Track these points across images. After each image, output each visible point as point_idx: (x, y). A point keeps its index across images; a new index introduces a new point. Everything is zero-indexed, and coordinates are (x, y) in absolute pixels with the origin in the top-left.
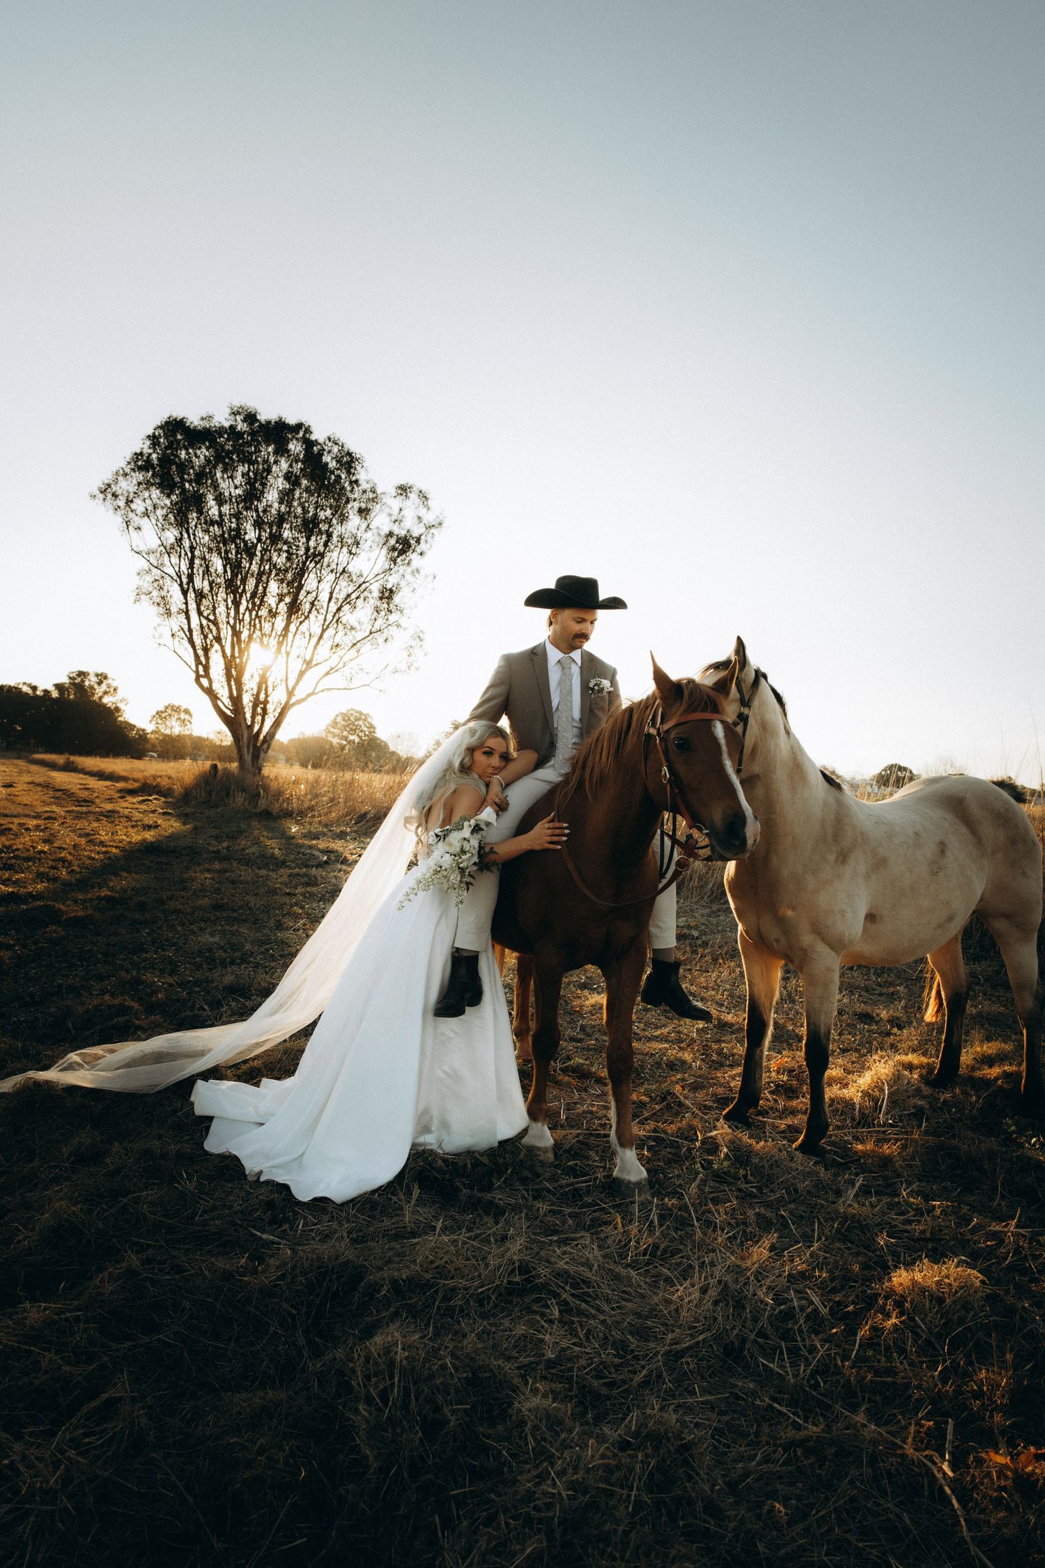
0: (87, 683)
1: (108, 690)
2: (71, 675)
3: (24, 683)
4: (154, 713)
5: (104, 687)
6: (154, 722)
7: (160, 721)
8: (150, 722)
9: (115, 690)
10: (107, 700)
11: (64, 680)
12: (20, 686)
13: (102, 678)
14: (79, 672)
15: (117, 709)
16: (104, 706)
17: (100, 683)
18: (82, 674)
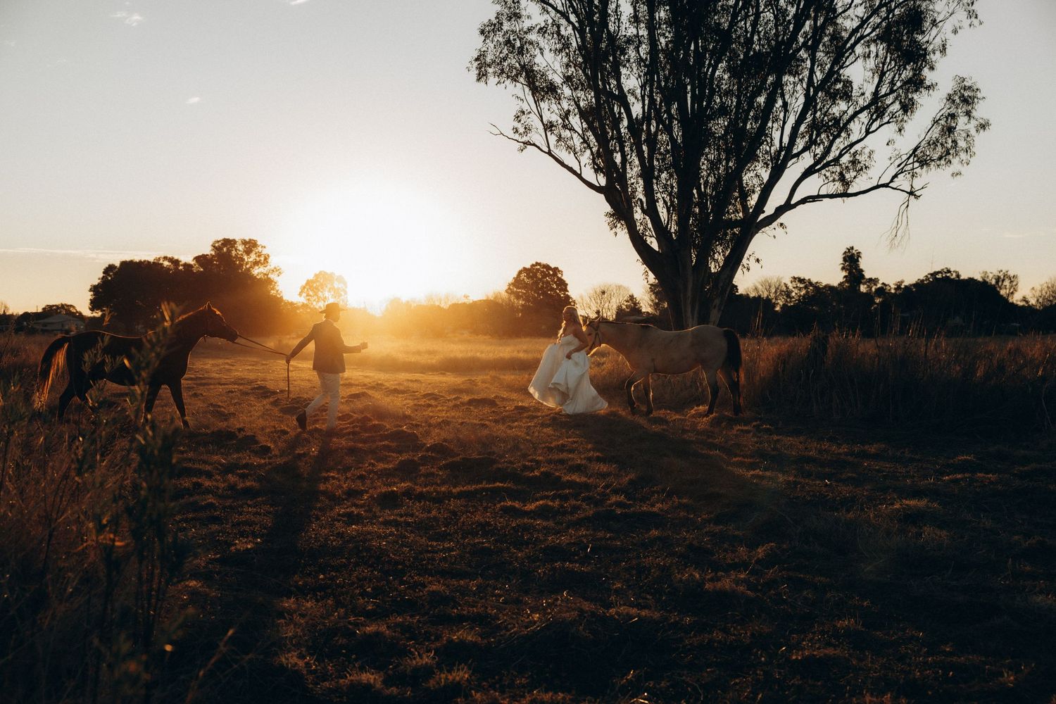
0: (234, 253)
1: (258, 259)
2: (217, 245)
3: (165, 258)
4: (304, 283)
5: (253, 257)
6: (304, 295)
7: (311, 293)
8: (300, 294)
9: (266, 259)
10: (256, 271)
11: (208, 251)
12: (161, 262)
13: (250, 245)
14: (225, 240)
15: (269, 281)
16: (253, 278)
17: (248, 252)
18: (228, 243)
